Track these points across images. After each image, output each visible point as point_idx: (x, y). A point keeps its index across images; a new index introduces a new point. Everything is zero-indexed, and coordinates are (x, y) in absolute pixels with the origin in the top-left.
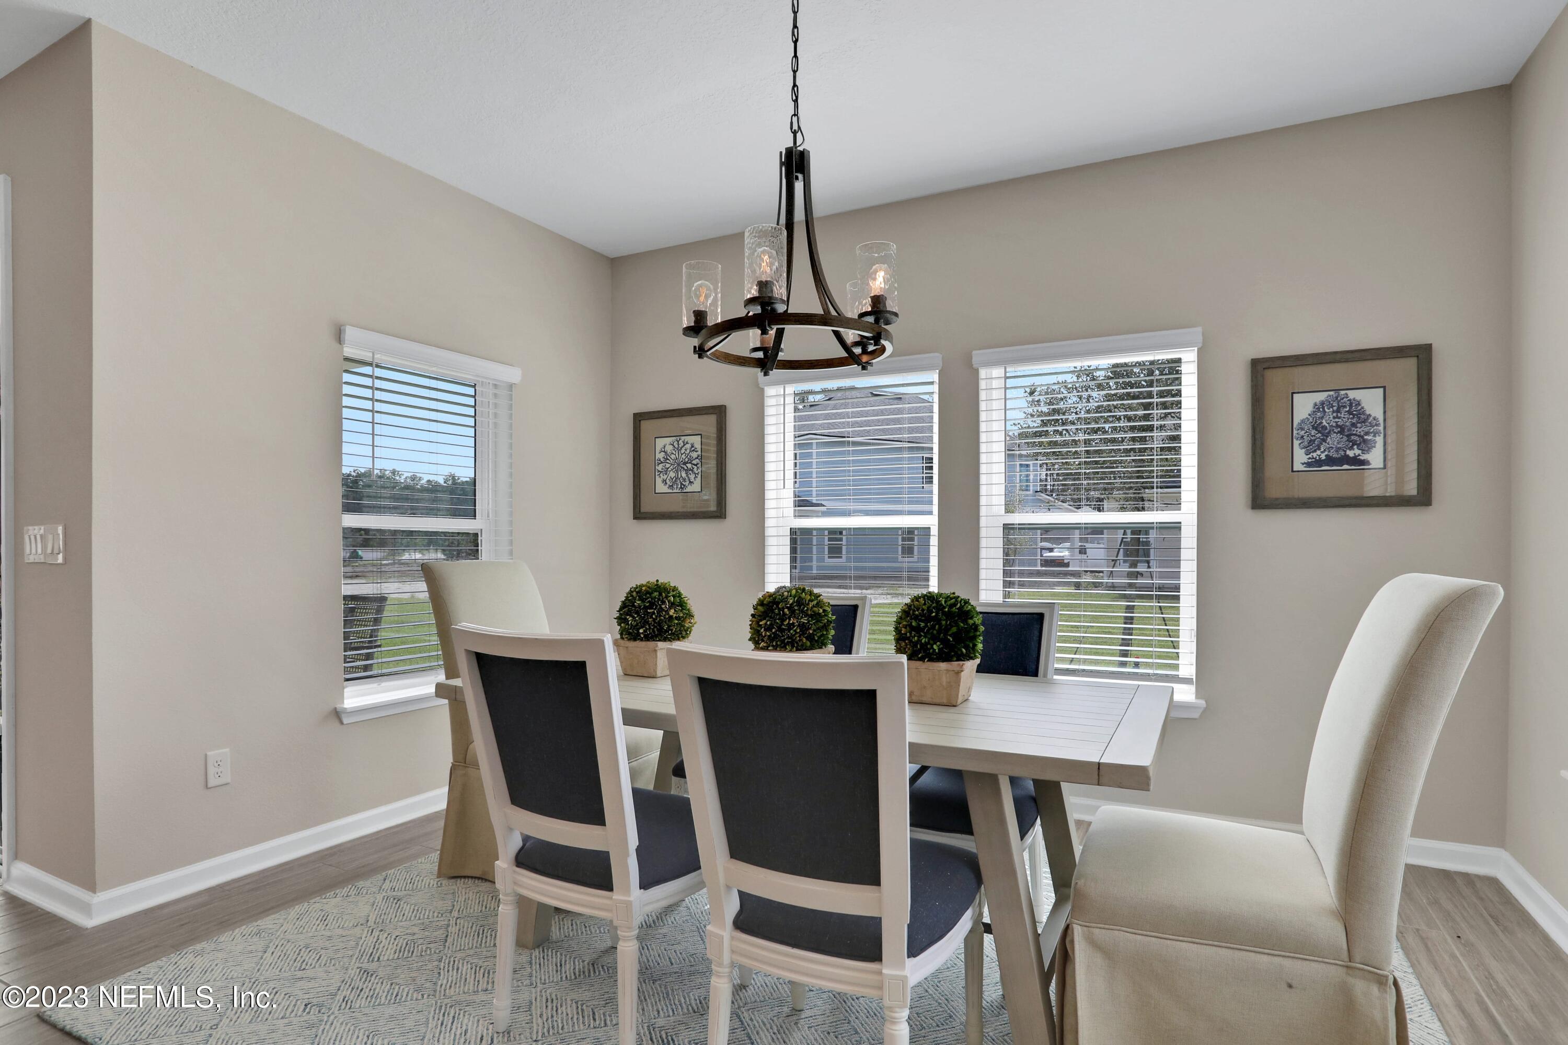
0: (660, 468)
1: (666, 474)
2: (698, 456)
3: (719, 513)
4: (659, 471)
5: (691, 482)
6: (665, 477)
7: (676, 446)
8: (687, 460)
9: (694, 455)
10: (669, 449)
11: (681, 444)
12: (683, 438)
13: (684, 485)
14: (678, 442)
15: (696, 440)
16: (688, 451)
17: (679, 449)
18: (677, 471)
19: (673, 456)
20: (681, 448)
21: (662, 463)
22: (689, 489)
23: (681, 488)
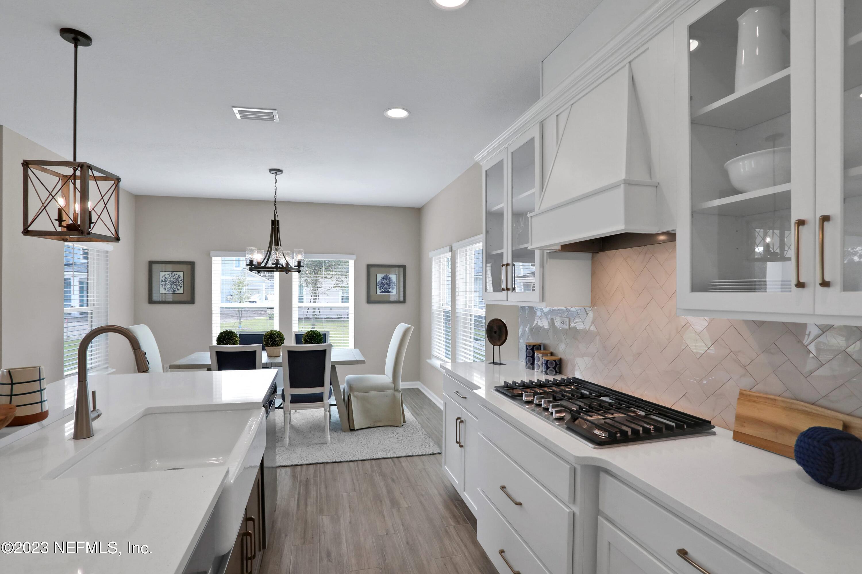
0: (163, 283)
1: (166, 286)
2: (182, 280)
3: (192, 301)
4: (162, 285)
5: (178, 290)
6: (165, 287)
7: (171, 275)
8: (176, 281)
9: (180, 279)
10: (167, 276)
11: (173, 274)
12: (174, 272)
13: (175, 291)
14: (172, 274)
15: (181, 274)
16: (177, 278)
17: (172, 277)
18: (171, 285)
19: (169, 279)
20: (173, 276)
21: (163, 281)
22: (177, 292)
23: (173, 291)
